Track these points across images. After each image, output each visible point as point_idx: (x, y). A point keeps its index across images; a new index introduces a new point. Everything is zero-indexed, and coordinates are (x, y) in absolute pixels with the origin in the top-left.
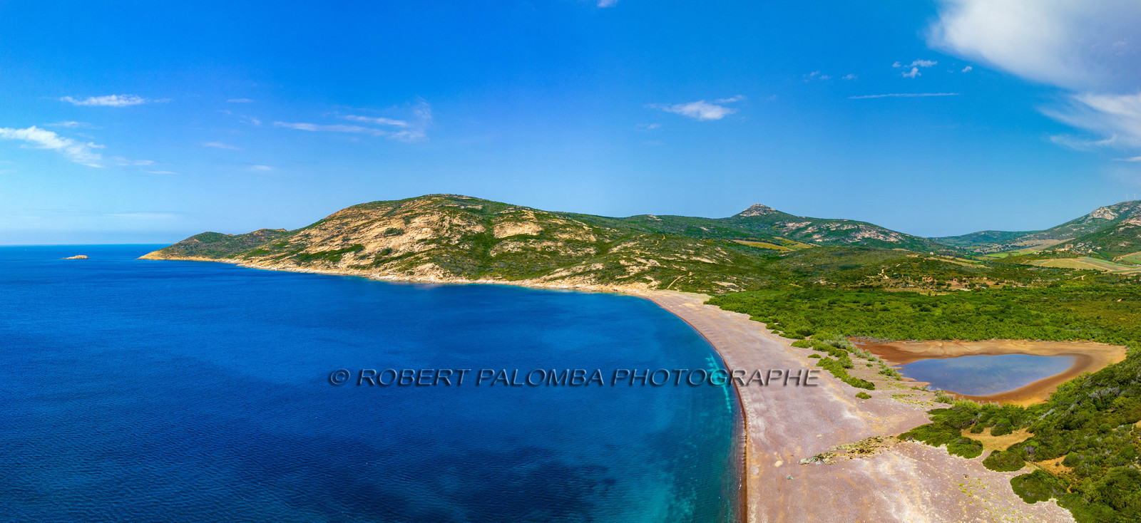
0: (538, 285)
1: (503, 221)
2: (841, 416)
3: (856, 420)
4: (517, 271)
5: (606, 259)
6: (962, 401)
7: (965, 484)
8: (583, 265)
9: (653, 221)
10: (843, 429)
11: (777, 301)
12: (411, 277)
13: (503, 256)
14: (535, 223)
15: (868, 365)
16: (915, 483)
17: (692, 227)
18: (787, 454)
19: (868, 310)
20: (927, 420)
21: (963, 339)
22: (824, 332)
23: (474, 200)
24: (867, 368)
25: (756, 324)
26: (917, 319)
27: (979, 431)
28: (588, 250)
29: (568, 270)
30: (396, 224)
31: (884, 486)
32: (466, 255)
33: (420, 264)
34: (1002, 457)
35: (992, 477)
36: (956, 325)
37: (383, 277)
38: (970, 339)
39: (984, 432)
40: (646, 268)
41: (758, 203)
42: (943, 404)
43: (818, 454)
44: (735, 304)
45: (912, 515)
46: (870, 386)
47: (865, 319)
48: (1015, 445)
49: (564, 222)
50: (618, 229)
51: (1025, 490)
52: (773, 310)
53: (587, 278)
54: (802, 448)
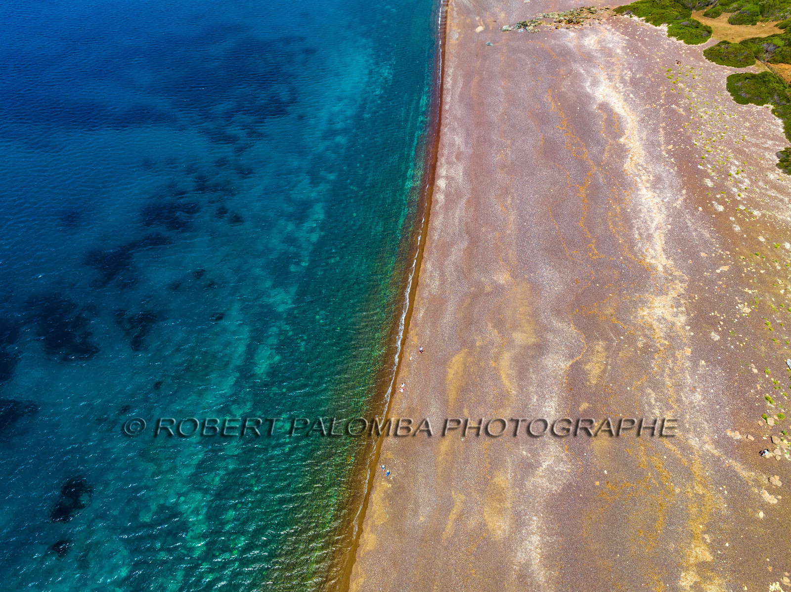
7: (674, 70)
16: (619, 61)
18: (490, 20)
31: (585, 60)
34: (730, 50)
35: (708, 69)
43: (522, 21)
45: (606, 91)
48: (752, 39)
51: (741, 89)
54: (506, 14)
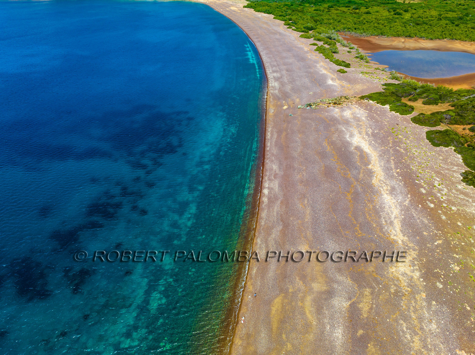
2: (326, 83)
3: (335, 85)
6: (408, 80)
7: (395, 129)
10: (326, 90)
11: (292, 5)
15: (349, 52)
16: (364, 124)
18: (291, 103)
19: (355, 13)
20: (380, 89)
21: (421, 38)
22: (322, 28)
25: (278, 21)
26: (390, 21)
27: (415, 100)
31: (345, 123)
34: (425, 118)
35: (414, 128)
36: (419, 27)
38: (427, 38)
39: (418, 101)
42: (394, 80)
43: (309, 103)
44: (264, 8)
45: (358, 140)
46: (348, 65)
47: (352, 19)
48: (437, 112)
51: (434, 139)
52: (289, 12)
54: (299, 100)
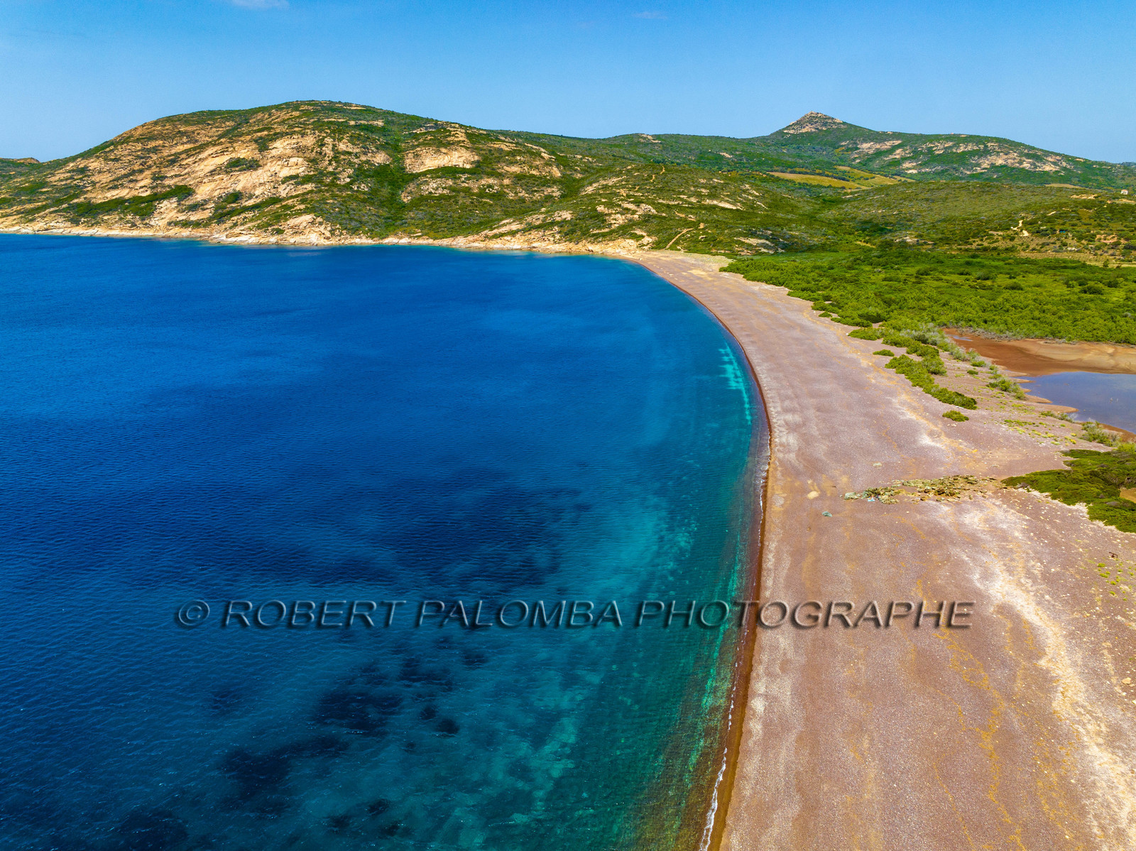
0: (476, 244)
1: (418, 146)
2: (915, 442)
3: (938, 448)
4: (444, 225)
5: (577, 203)
6: (1134, 445)
7: (1109, 566)
8: (542, 213)
9: (647, 144)
10: (916, 459)
11: (832, 268)
12: (279, 237)
13: (421, 201)
14: (467, 148)
15: (971, 373)
16: (1019, 547)
17: (706, 152)
18: (826, 484)
19: (983, 288)
20: (1060, 463)
22: (904, 319)
23: (369, 111)
24: (969, 376)
25: (798, 302)
26: (1071, 306)
28: (549, 190)
29: (520, 221)
30: (244, 152)
31: (969, 543)
32: (364, 201)
33: (291, 216)
37: (233, 239)
40: (636, 216)
41: (815, 111)
42: (1095, 443)
43: (872, 488)
44: (767, 272)
45: (1006, 588)
46: (971, 404)
47: (975, 301)
49: (513, 146)
50: (593, 157)
52: (825, 281)
53: (548, 233)
